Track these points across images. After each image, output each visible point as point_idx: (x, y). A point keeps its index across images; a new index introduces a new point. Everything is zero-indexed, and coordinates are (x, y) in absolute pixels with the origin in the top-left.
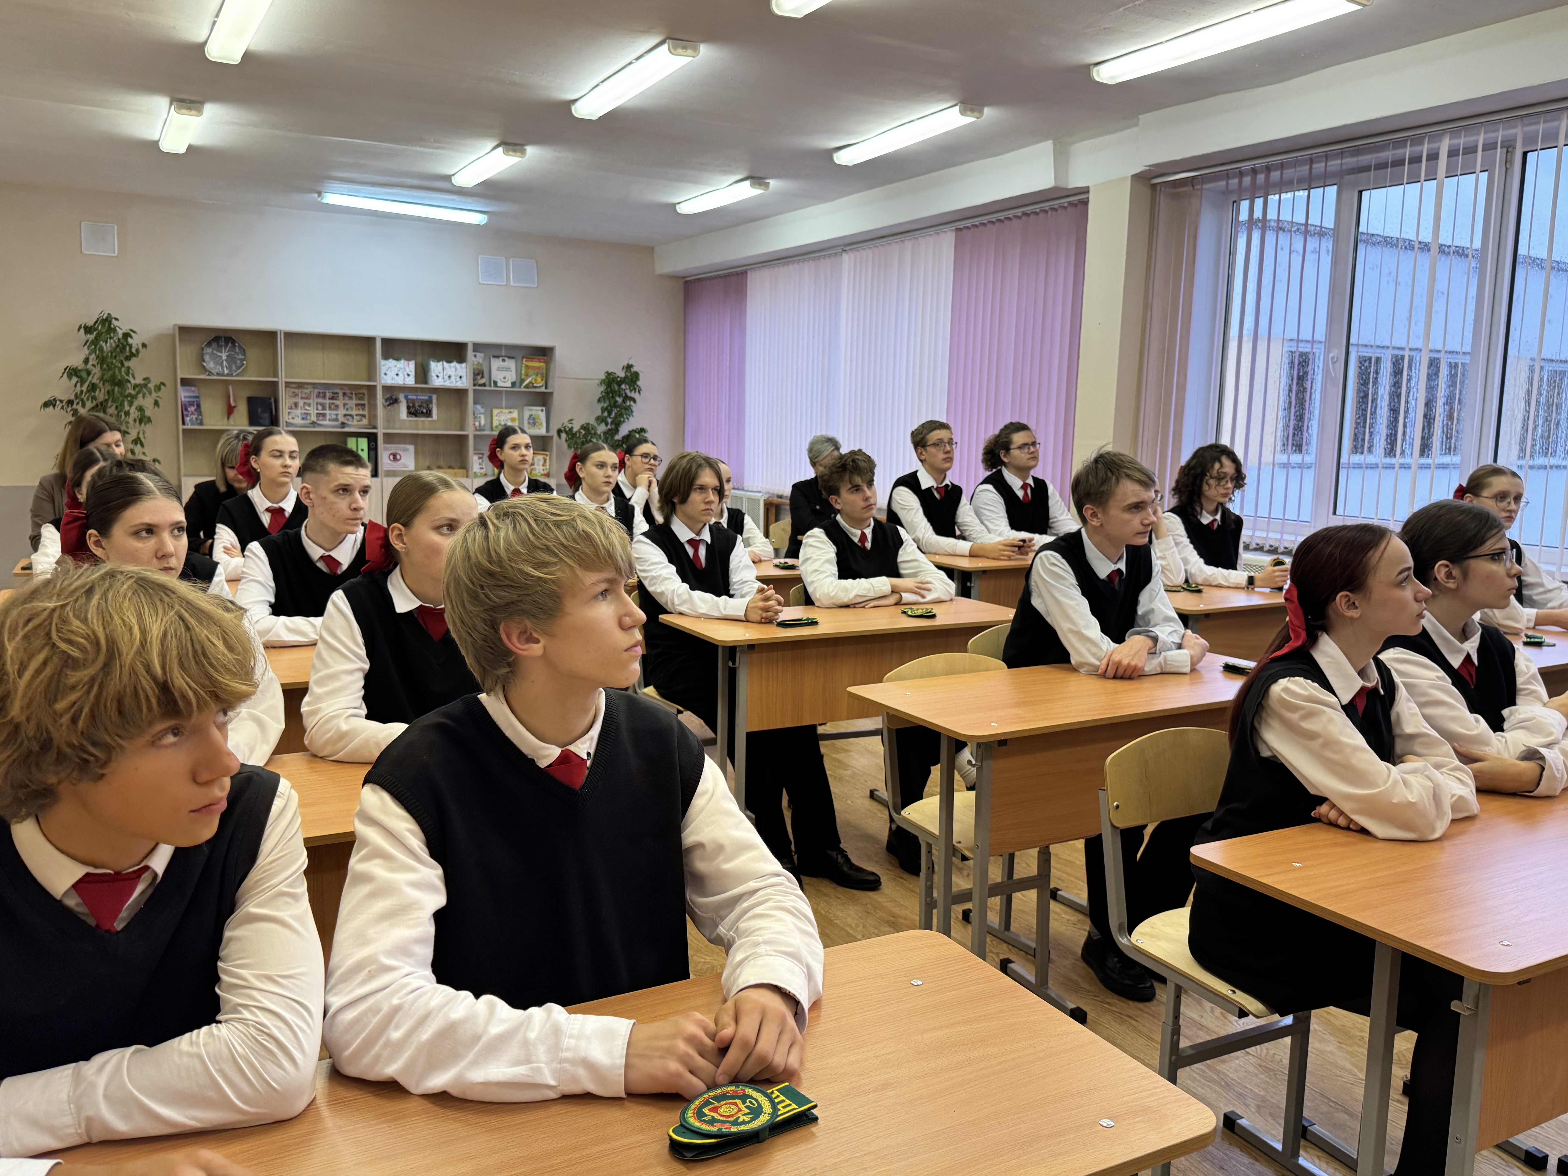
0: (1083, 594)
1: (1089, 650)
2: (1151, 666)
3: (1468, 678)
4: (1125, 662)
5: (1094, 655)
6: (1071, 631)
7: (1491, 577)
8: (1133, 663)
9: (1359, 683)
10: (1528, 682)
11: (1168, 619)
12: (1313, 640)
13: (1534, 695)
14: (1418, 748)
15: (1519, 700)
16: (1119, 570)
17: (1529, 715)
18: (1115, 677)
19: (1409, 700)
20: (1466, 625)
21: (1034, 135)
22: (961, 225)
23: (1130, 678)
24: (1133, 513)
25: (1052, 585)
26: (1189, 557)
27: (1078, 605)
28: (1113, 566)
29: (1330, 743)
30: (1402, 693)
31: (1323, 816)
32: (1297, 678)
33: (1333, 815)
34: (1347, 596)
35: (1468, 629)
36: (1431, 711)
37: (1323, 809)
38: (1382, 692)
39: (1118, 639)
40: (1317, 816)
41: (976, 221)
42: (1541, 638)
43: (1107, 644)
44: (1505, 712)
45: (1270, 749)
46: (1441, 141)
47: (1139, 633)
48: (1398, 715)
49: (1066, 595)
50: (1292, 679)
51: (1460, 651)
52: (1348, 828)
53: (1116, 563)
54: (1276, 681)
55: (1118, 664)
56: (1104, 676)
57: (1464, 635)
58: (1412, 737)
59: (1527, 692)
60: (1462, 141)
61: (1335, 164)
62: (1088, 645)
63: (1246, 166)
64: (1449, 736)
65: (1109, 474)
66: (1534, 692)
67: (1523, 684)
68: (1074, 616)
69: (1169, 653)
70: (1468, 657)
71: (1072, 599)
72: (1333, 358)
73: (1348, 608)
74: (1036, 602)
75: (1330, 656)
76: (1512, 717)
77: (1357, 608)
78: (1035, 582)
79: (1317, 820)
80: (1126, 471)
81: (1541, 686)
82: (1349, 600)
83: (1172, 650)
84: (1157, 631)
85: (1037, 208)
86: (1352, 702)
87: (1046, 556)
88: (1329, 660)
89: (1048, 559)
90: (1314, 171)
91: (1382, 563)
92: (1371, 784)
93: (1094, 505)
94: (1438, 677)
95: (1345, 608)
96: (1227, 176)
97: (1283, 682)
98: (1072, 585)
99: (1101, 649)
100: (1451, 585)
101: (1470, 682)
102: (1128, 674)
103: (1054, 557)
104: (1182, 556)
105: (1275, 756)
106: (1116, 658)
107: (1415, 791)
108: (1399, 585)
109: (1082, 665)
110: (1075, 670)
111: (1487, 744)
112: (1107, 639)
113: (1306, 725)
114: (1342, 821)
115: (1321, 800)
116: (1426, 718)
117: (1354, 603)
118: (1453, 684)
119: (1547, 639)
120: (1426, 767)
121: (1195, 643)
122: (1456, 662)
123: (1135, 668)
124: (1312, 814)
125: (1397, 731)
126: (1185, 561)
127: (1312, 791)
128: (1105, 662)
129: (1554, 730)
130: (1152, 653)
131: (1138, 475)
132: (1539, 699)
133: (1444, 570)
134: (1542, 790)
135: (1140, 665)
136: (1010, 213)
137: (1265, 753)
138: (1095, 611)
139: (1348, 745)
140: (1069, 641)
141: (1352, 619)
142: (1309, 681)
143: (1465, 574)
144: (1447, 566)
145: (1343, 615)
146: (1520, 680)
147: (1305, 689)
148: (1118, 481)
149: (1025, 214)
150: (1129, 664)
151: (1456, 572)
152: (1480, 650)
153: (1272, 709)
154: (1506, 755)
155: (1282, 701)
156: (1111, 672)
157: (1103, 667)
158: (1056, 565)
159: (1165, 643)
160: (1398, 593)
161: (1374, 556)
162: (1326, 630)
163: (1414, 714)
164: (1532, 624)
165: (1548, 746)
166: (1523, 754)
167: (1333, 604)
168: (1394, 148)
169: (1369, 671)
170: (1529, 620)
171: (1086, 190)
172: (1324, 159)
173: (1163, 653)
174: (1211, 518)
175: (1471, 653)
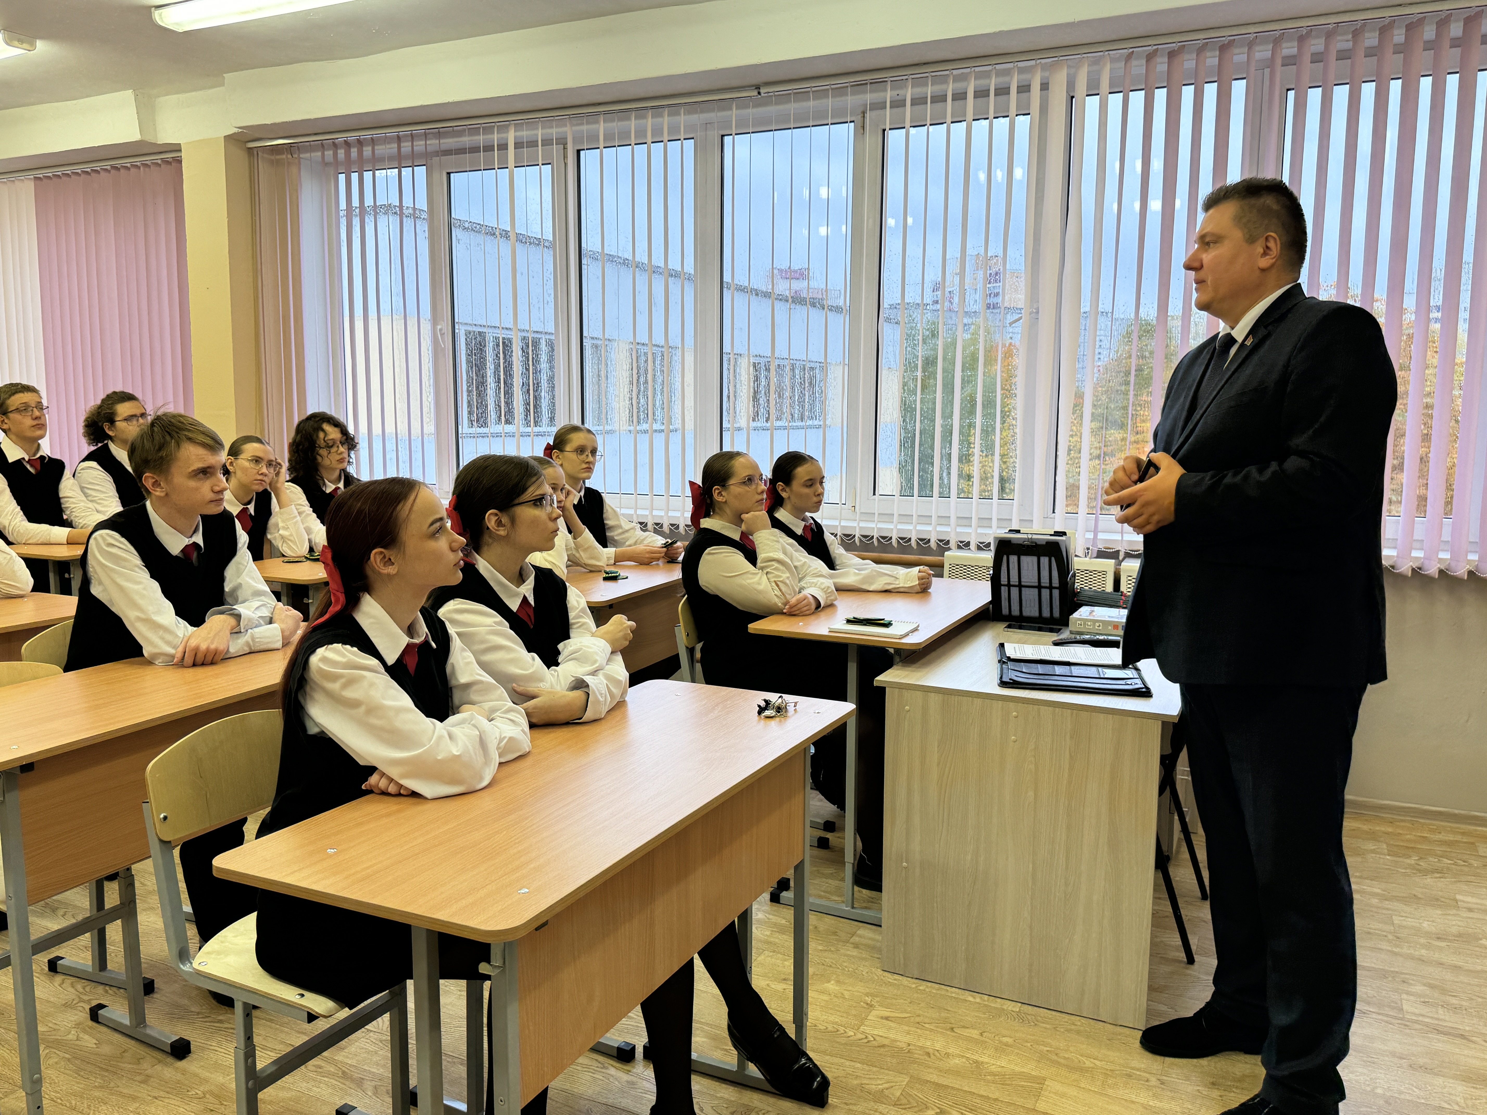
0: (151, 577)
1: (162, 638)
2: (236, 646)
3: (526, 619)
4: (203, 646)
5: (168, 643)
6: (139, 619)
7: (535, 522)
8: (213, 647)
9: (405, 640)
10: (578, 616)
11: (258, 593)
12: (353, 602)
13: (585, 627)
14: (474, 697)
15: (573, 633)
16: (195, 545)
17: (578, 646)
18: (194, 665)
19: (463, 650)
20: (521, 569)
21: (116, 84)
22: (40, 174)
23: (212, 663)
24: (200, 479)
25: (112, 570)
26: (312, 526)
27: (144, 589)
28: (187, 540)
29: (373, 710)
30: (456, 644)
31: (374, 787)
32: (335, 645)
33: (383, 784)
34: (381, 553)
35: (524, 573)
36: (488, 657)
37: (373, 779)
38: (434, 645)
39: (196, 619)
40: (369, 789)
41: (59, 171)
42: (617, 572)
43: (183, 628)
44: (560, 646)
45: (317, 724)
46: (508, 132)
47: (222, 613)
48: (453, 665)
49: (129, 579)
50: (330, 646)
51: (517, 595)
52: (399, 795)
53: (191, 537)
54: (314, 651)
55: (196, 651)
56: (181, 664)
57: (520, 579)
58: (467, 686)
59: (579, 624)
60: (525, 134)
61: (419, 145)
62: (161, 633)
63: (341, 137)
64: (503, 679)
65: (168, 438)
66: (584, 624)
67: (573, 619)
68: (141, 602)
69: (256, 630)
70: (525, 599)
71: (139, 583)
72: (441, 330)
73: (385, 565)
74: (95, 590)
75: (374, 617)
76: (565, 650)
77: (393, 564)
78: (93, 567)
79: (369, 792)
80: (186, 433)
81: (589, 618)
82: (384, 557)
83: (261, 625)
84: (239, 608)
85: (127, 162)
86: (399, 661)
87: (101, 536)
88: (372, 620)
89: (104, 539)
90: (402, 149)
91: (413, 516)
92: (417, 744)
93: (154, 473)
94: (495, 623)
95: (381, 566)
96: (322, 147)
97: (321, 652)
98: (137, 566)
99: (177, 636)
100: (502, 532)
101: (530, 624)
102: (209, 659)
103: (111, 536)
104: (305, 526)
105: (323, 732)
106: (193, 643)
107: (460, 743)
108: (433, 535)
109: (156, 656)
110: (150, 663)
111: (541, 680)
112: (183, 623)
113: (350, 694)
114: (392, 789)
115: (372, 770)
116: (483, 665)
117: (390, 559)
118: (511, 628)
119: (623, 573)
120: (472, 716)
121: (287, 615)
122: (514, 605)
123: (216, 652)
124: (363, 787)
125: (453, 683)
126: (308, 531)
127: (362, 763)
128: (181, 649)
129: (598, 658)
130: (236, 632)
131: (201, 438)
132: (588, 630)
133: (494, 519)
134: (589, 715)
135: (222, 647)
136: (97, 166)
137: (313, 730)
138: (167, 593)
139: (391, 708)
140: (139, 631)
141: (389, 575)
142: (348, 647)
143: (513, 521)
144: (496, 515)
145: (380, 573)
146: (572, 615)
147: (344, 656)
148: (178, 445)
149: (114, 168)
150: (208, 649)
151: (505, 520)
152: (536, 590)
153: (315, 682)
154: (558, 688)
155: (321, 671)
156: (188, 660)
157: (179, 655)
158: (113, 545)
159: (250, 620)
160: (432, 544)
161: (404, 509)
162: (368, 589)
163: (468, 663)
164: (613, 562)
165: (594, 673)
166: (572, 685)
167: (369, 562)
168: (470, 135)
169: (418, 626)
170: (609, 559)
171: (177, 148)
172: (410, 138)
173: (250, 631)
174: (334, 487)
175: (527, 595)
